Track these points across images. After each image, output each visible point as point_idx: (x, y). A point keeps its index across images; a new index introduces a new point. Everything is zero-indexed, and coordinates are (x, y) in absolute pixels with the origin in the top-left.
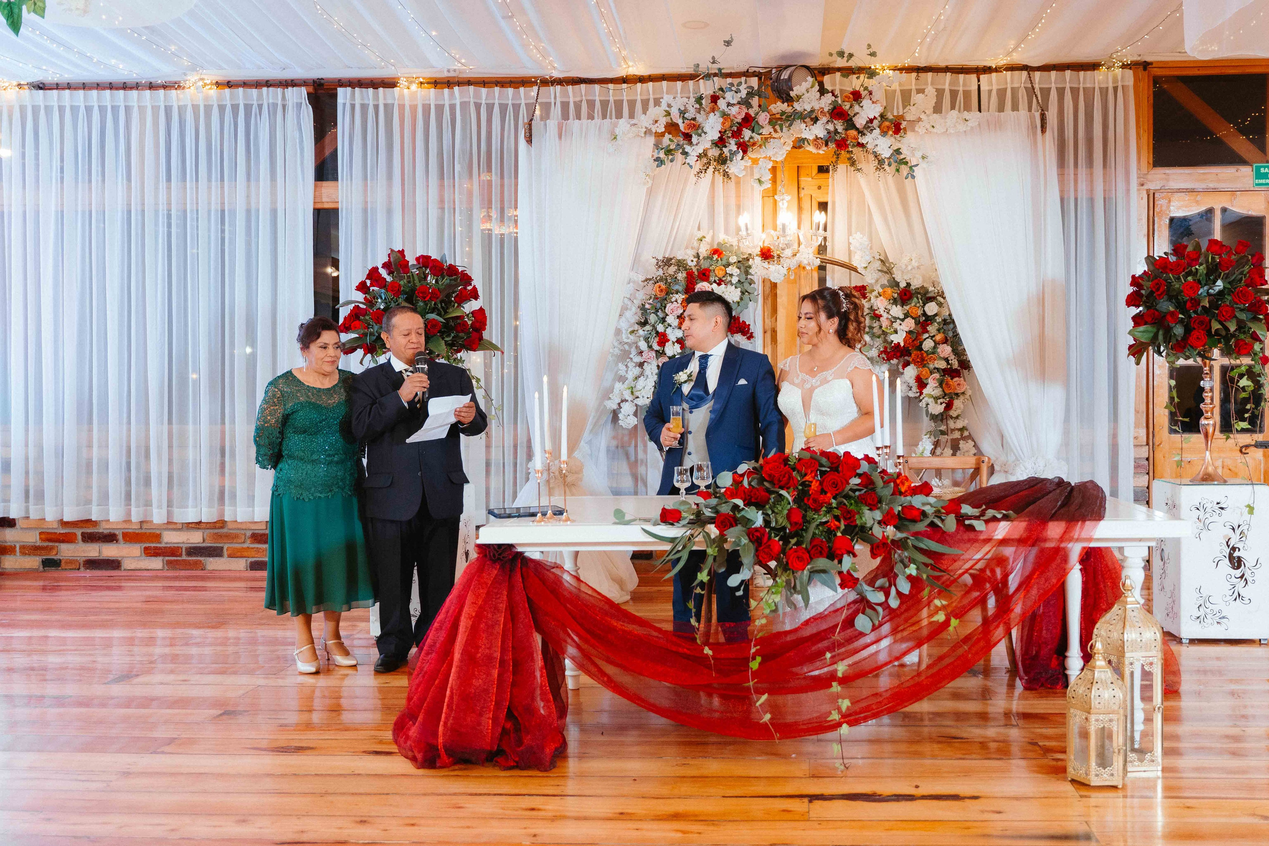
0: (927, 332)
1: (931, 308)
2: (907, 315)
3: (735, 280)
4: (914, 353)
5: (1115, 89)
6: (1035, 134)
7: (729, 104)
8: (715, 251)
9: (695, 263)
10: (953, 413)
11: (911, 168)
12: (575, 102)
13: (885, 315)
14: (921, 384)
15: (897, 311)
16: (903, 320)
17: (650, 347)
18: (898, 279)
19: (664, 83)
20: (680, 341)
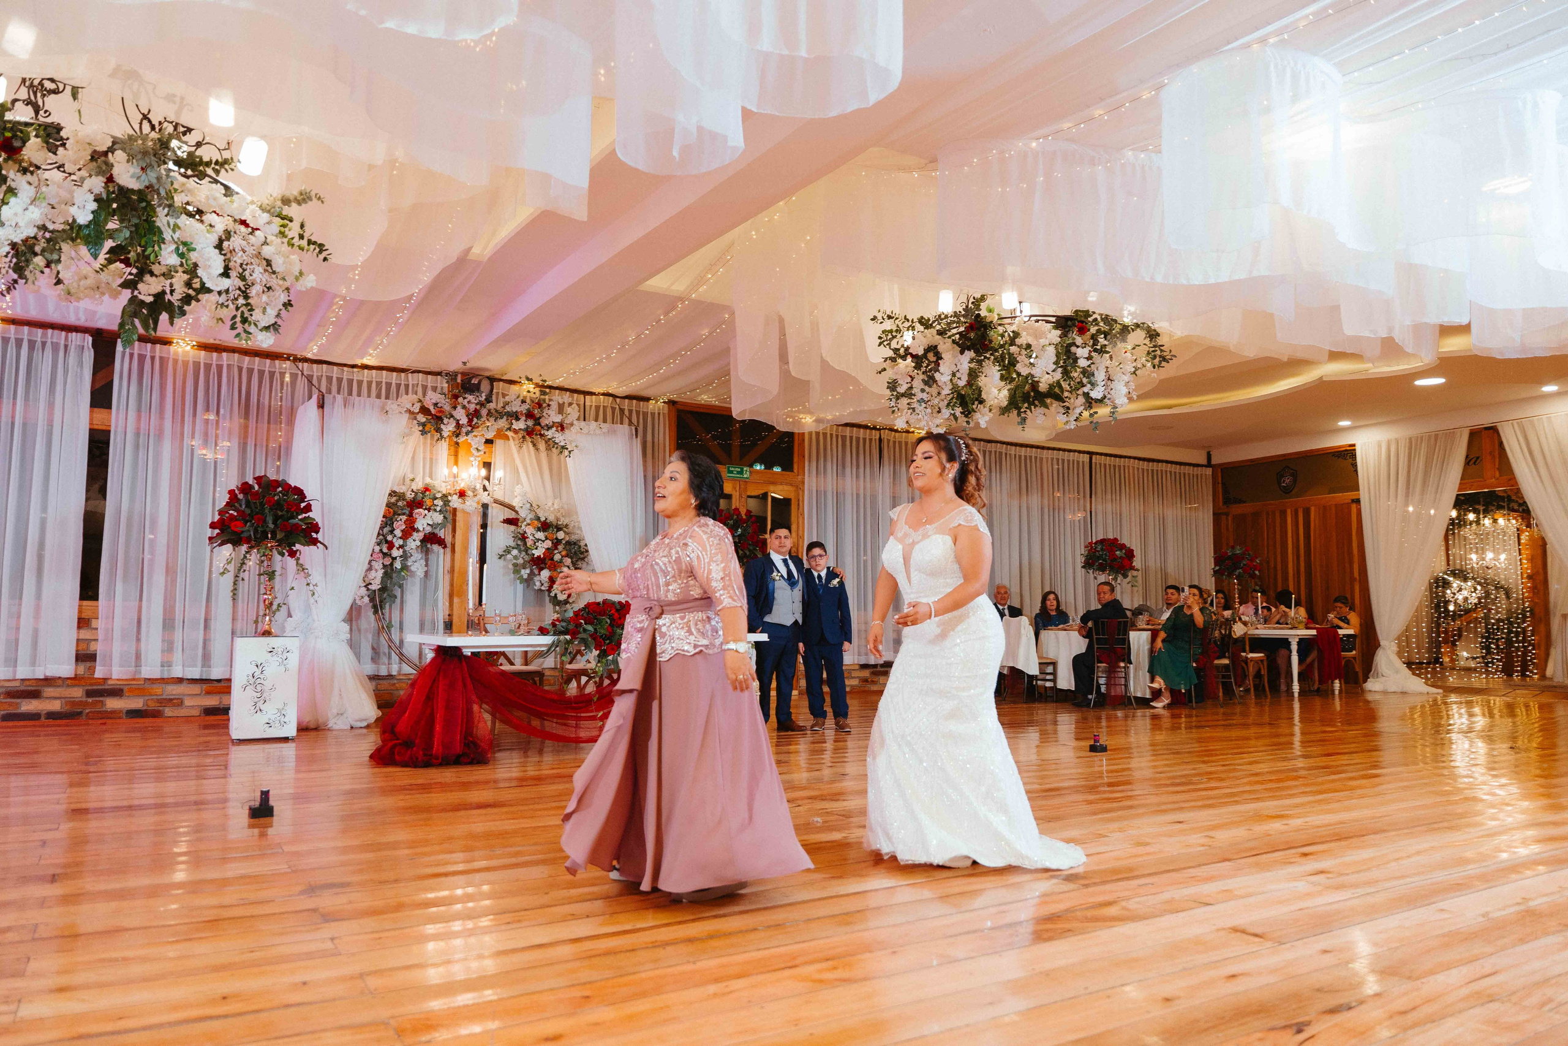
0: (556, 549)
1: (561, 535)
2: (547, 538)
3: (438, 509)
4: (549, 562)
5: (659, 414)
6: (632, 438)
7: (469, 402)
8: (427, 489)
9: (413, 496)
10: (571, 600)
11: (570, 452)
12: (317, 377)
13: (531, 537)
14: (552, 581)
15: (541, 535)
16: (543, 541)
17: (381, 550)
18: (540, 515)
19: (384, 372)
20: (401, 547)
